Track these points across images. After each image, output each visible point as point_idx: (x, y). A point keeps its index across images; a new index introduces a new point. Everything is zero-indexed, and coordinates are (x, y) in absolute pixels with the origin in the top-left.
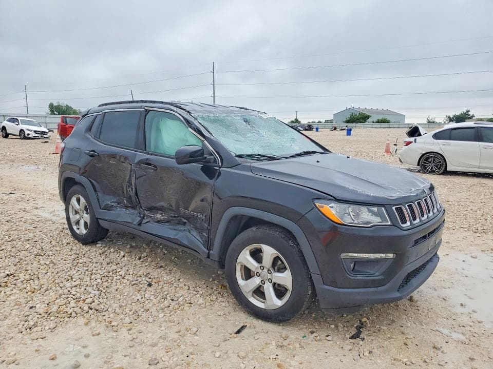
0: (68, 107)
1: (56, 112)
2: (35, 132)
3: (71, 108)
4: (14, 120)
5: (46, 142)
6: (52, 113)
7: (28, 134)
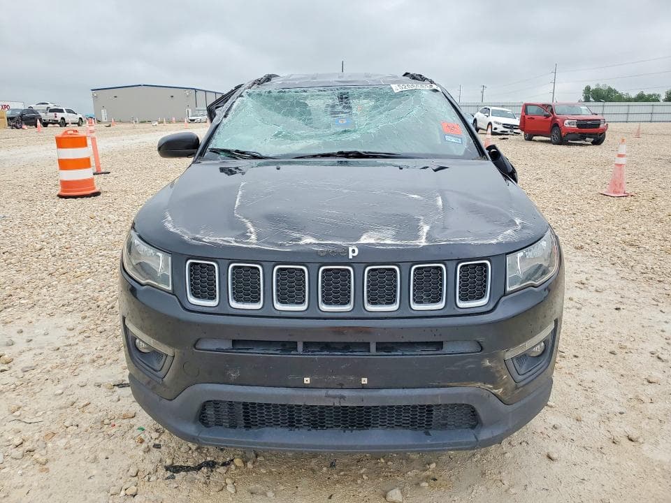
0: (610, 90)
1: (591, 99)
2: (505, 126)
3: (616, 92)
4: (486, 111)
5: (504, 139)
6: (587, 100)
7: (496, 129)
